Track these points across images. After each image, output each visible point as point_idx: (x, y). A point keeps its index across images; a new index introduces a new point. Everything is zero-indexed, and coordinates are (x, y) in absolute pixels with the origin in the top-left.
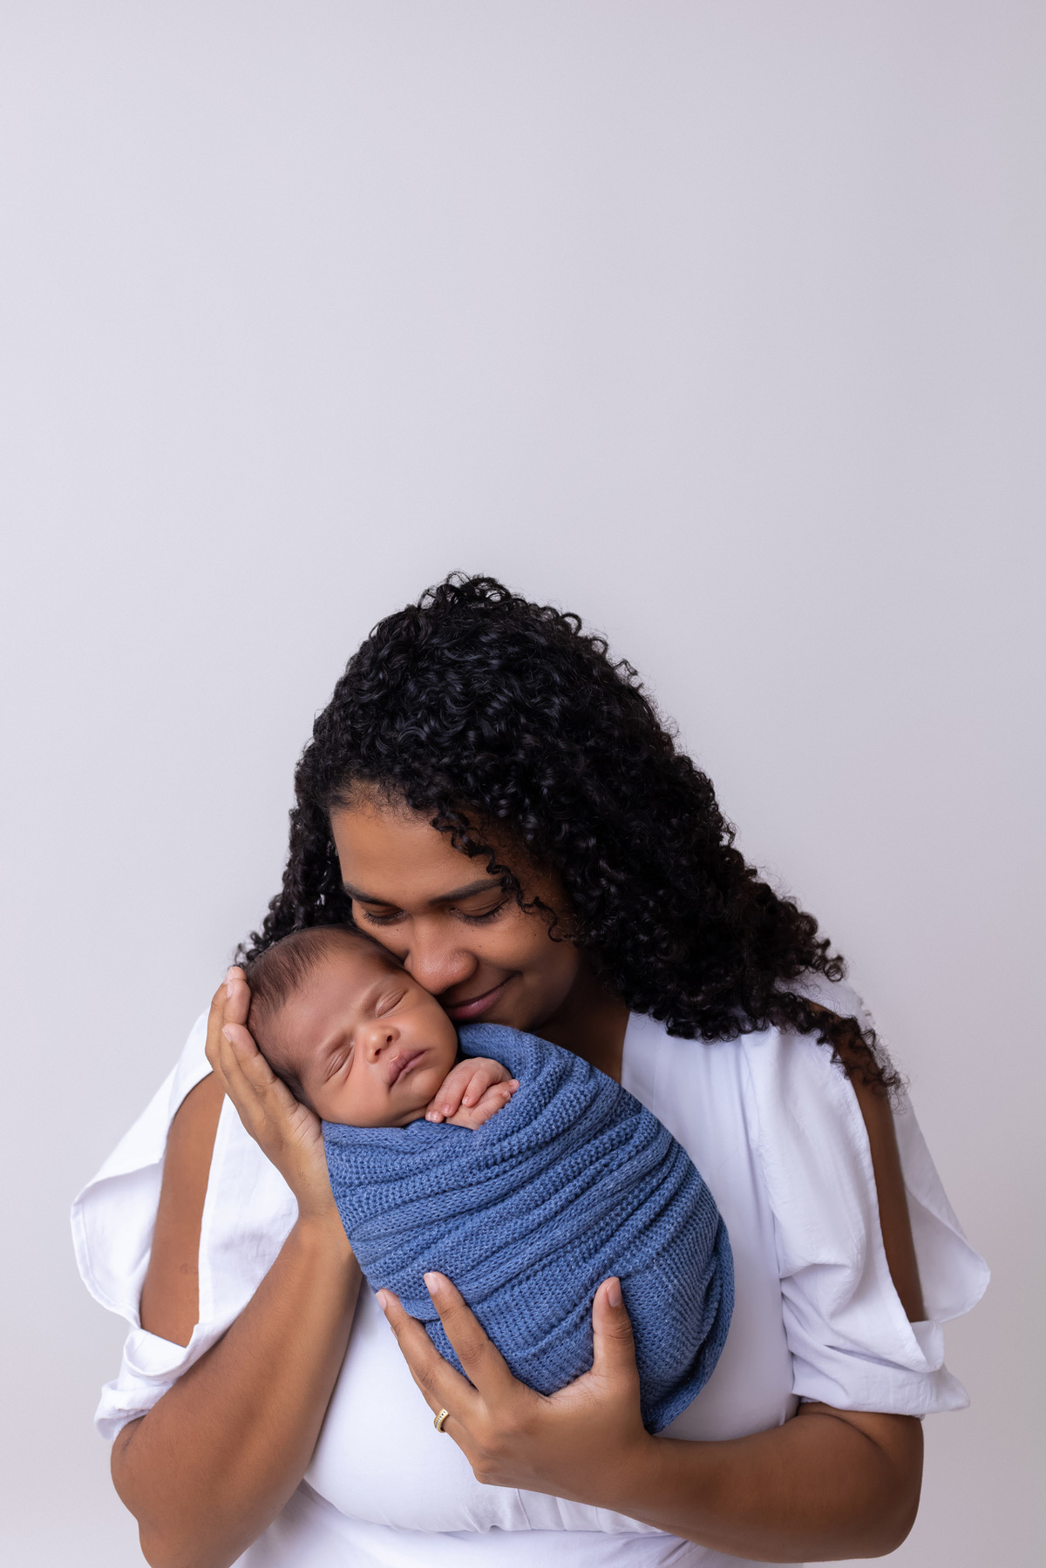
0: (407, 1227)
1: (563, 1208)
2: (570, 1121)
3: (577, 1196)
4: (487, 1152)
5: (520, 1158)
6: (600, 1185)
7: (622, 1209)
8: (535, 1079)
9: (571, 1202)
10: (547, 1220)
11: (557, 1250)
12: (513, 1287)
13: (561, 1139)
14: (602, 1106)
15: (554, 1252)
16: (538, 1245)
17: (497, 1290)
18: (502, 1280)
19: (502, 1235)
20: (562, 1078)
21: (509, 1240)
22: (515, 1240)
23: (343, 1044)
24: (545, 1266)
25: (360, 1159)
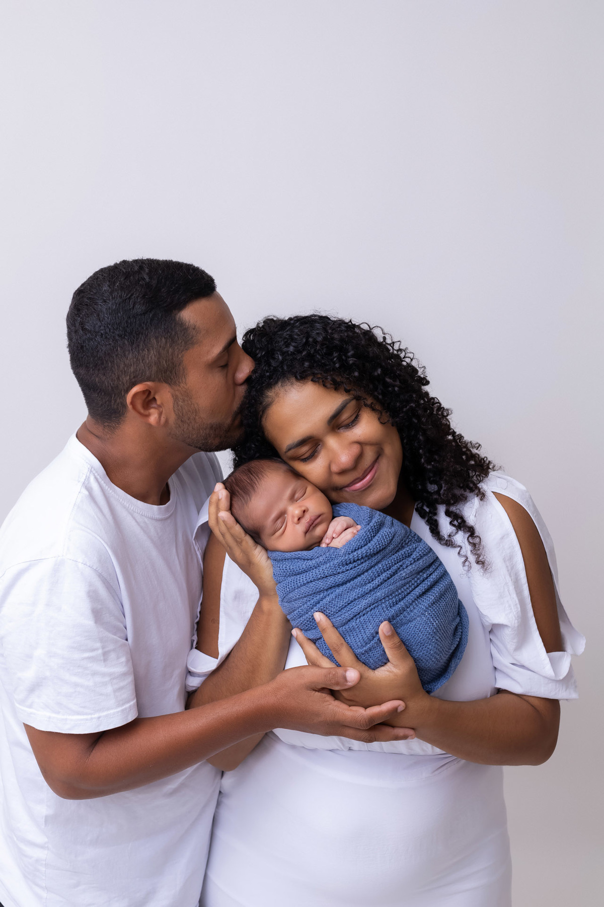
0: (309, 594)
1: (382, 583)
2: (385, 545)
3: (388, 578)
4: (346, 558)
5: (362, 561)
6: (399, 574)
7: (409, 586)
8: (368, 524)
9: (386, 581)
10: (374, 589)
11: (378, 601)
12: (357, 619)
13: (381, 553)
14: (397, 539)
15: (376, 603)
16: (369, 599)
17: (349, 621)
18: (352, 616)
19: (353, 595)
20: (381, 525)
21: (356, 597)
22: (359, 597)
23: (282, 515)
24: (372, 609)
25: (285, 566)
